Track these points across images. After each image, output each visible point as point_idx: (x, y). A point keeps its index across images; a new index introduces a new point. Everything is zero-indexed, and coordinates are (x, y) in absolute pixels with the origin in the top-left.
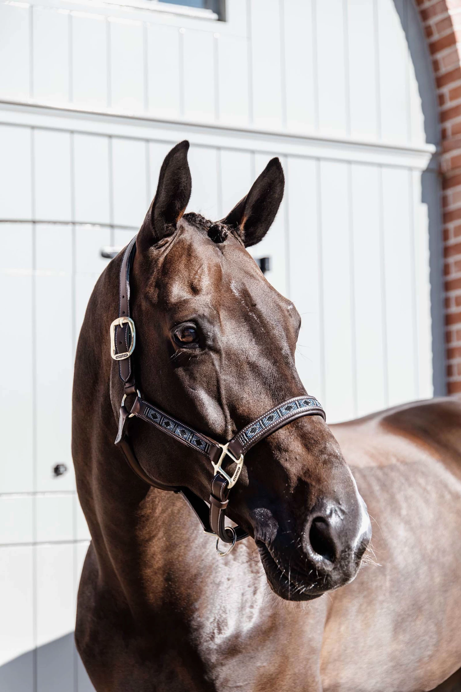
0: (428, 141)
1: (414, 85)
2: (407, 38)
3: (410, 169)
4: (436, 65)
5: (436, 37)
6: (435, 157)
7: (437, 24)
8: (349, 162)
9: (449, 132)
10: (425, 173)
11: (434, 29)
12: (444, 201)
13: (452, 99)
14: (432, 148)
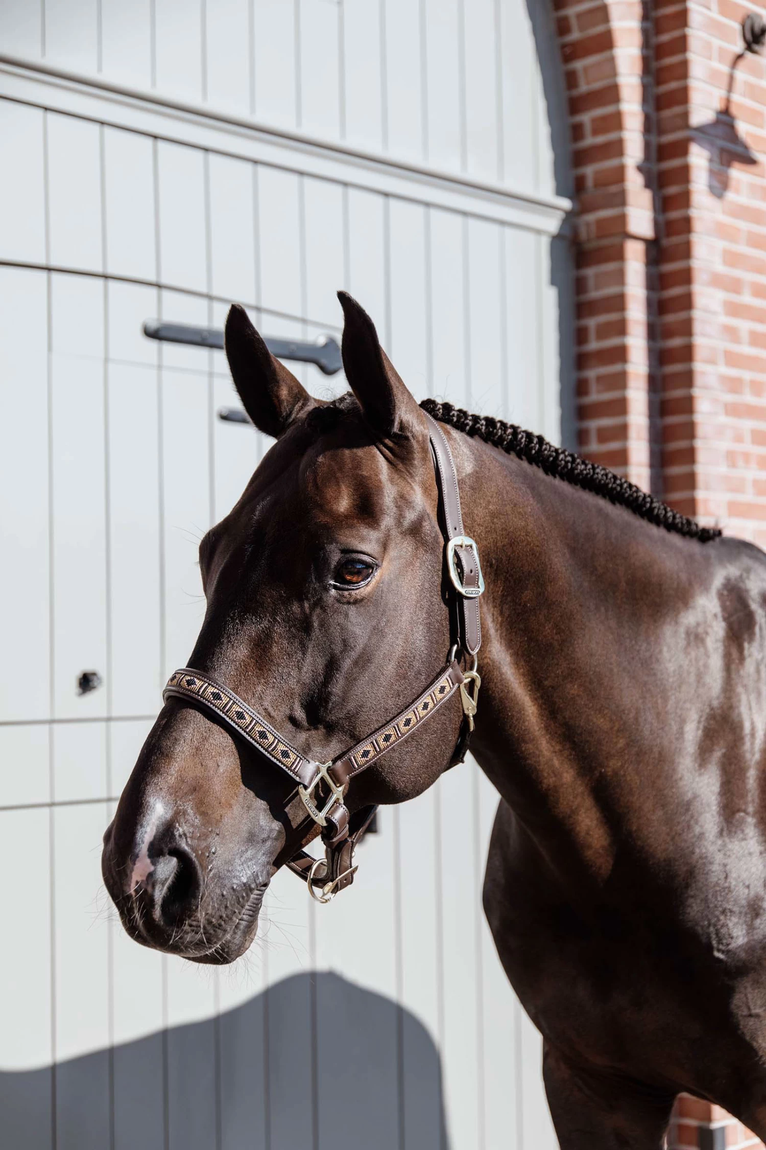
0: (560, 192)
1: (541, 105)
2: (535, 31)
3: (538, 232)
4: (571, 79)
5: (575, 35)
6: (570, 217)
7: (579, 16)
8: (465, 214)
9: (590, 182)
10: (556, 240)
11: (574, 22)
12: (580, 286)
13: (595, 132)
14: (566, 204)
